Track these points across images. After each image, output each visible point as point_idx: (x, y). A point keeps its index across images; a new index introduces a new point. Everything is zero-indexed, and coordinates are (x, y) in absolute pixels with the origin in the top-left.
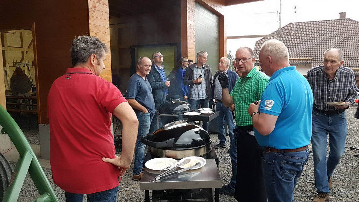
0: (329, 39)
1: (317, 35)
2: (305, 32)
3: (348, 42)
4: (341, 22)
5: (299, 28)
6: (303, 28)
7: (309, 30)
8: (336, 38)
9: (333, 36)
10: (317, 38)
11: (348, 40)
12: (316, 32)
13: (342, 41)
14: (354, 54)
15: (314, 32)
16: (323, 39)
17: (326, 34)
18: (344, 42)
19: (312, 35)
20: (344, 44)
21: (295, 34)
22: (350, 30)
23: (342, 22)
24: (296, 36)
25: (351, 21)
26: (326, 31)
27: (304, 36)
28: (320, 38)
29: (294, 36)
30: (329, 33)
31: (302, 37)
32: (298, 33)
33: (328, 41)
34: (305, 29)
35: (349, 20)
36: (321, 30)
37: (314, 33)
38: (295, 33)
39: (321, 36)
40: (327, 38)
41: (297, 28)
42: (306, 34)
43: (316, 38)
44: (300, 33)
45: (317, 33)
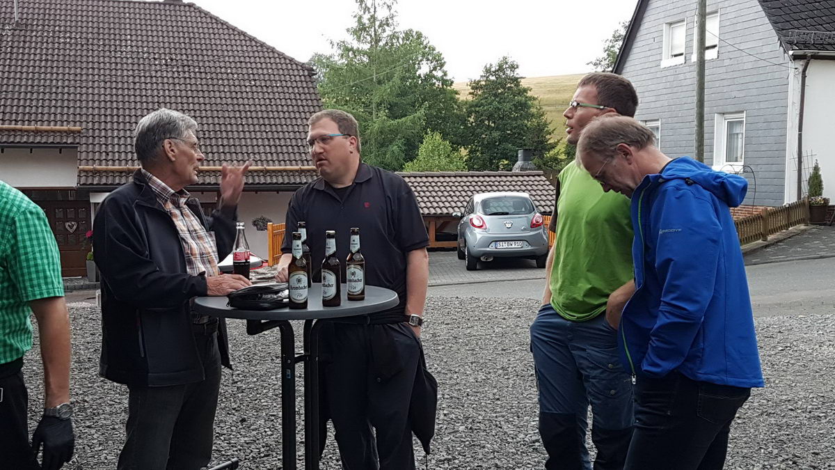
0: (136, 67)
1: (95, 48)
2: (54, 32)
3: (193, 81)
4: (168, 13)
5: (30, 16)
6: (47, 17)
7: (68, 29)
8: (157, 63)
9: (146, 55)
10: (96, 60)
11: (192, 75)
12: (90, 35)
13: (176, 75)
14: (210, 121)
15: (84, 35)
16: (117, 64)
17: (123, 49)
18: (182, 81)
19: (79, 47)
20: (183, 87)
21: (16, 39)
22: (197, 41)
23: (173, 13)
24: (21, 45)
25: (198, 14)
26: (123, 37)
27: (50, 45)
28: (107, 60)
29: (16, 44)
30: (134, 44)
31: (44, 51)
32: (28, 33)
33: (131, 73)
34: (52, 22)
35: (192, 9)
36: (106, 31)
37: (84, 42)
38: (17, 32)
39: (108, 53)
40: (130, 61)
41: (25, 16)
42: (56, 40)
43: (90, 59)
44: (34, 34)
45: (93, 39)
